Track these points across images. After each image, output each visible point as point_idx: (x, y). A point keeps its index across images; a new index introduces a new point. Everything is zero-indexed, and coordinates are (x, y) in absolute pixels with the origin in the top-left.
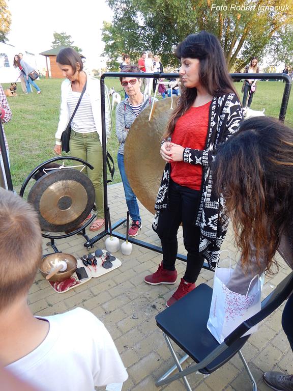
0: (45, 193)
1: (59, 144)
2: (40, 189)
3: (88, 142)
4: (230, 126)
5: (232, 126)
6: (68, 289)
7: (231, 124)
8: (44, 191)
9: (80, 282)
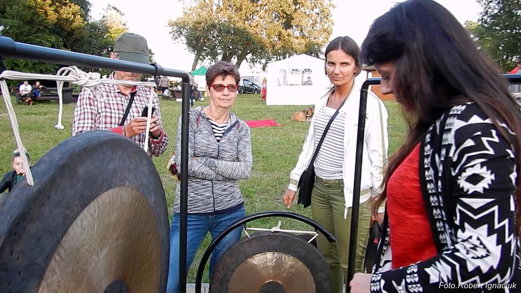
0: (240, 267)
1: (293, 188)
2: (234, 259)
3: (332, 196)
4: (460, 174)
5: (465, 175)
7: (463, 170)
8: (238, 265)
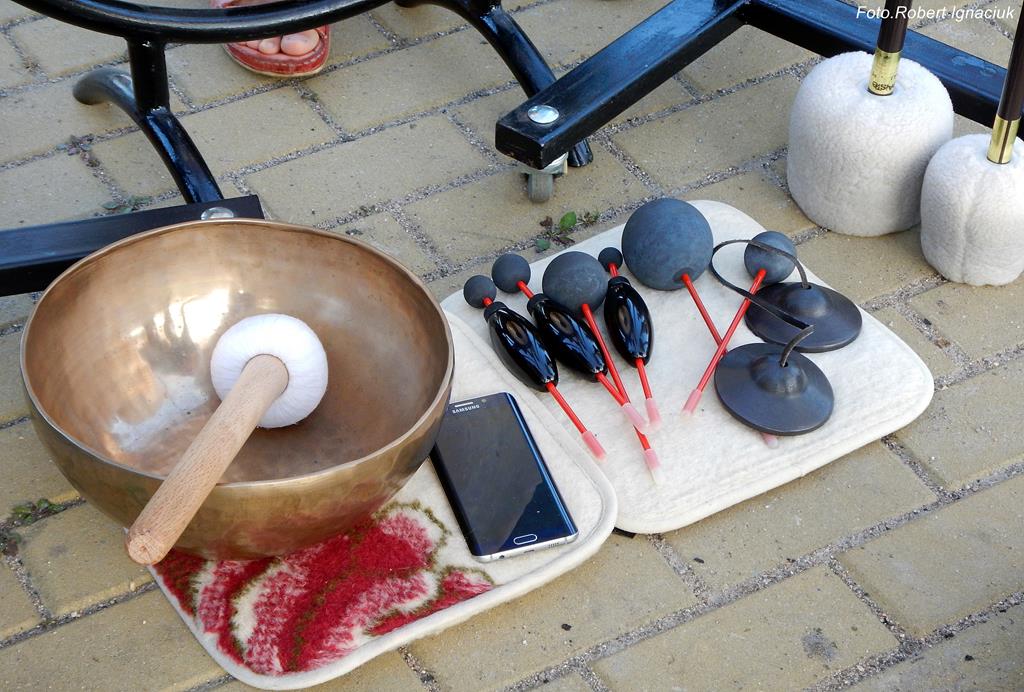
6: (360, 649)
9: (488, 586)
